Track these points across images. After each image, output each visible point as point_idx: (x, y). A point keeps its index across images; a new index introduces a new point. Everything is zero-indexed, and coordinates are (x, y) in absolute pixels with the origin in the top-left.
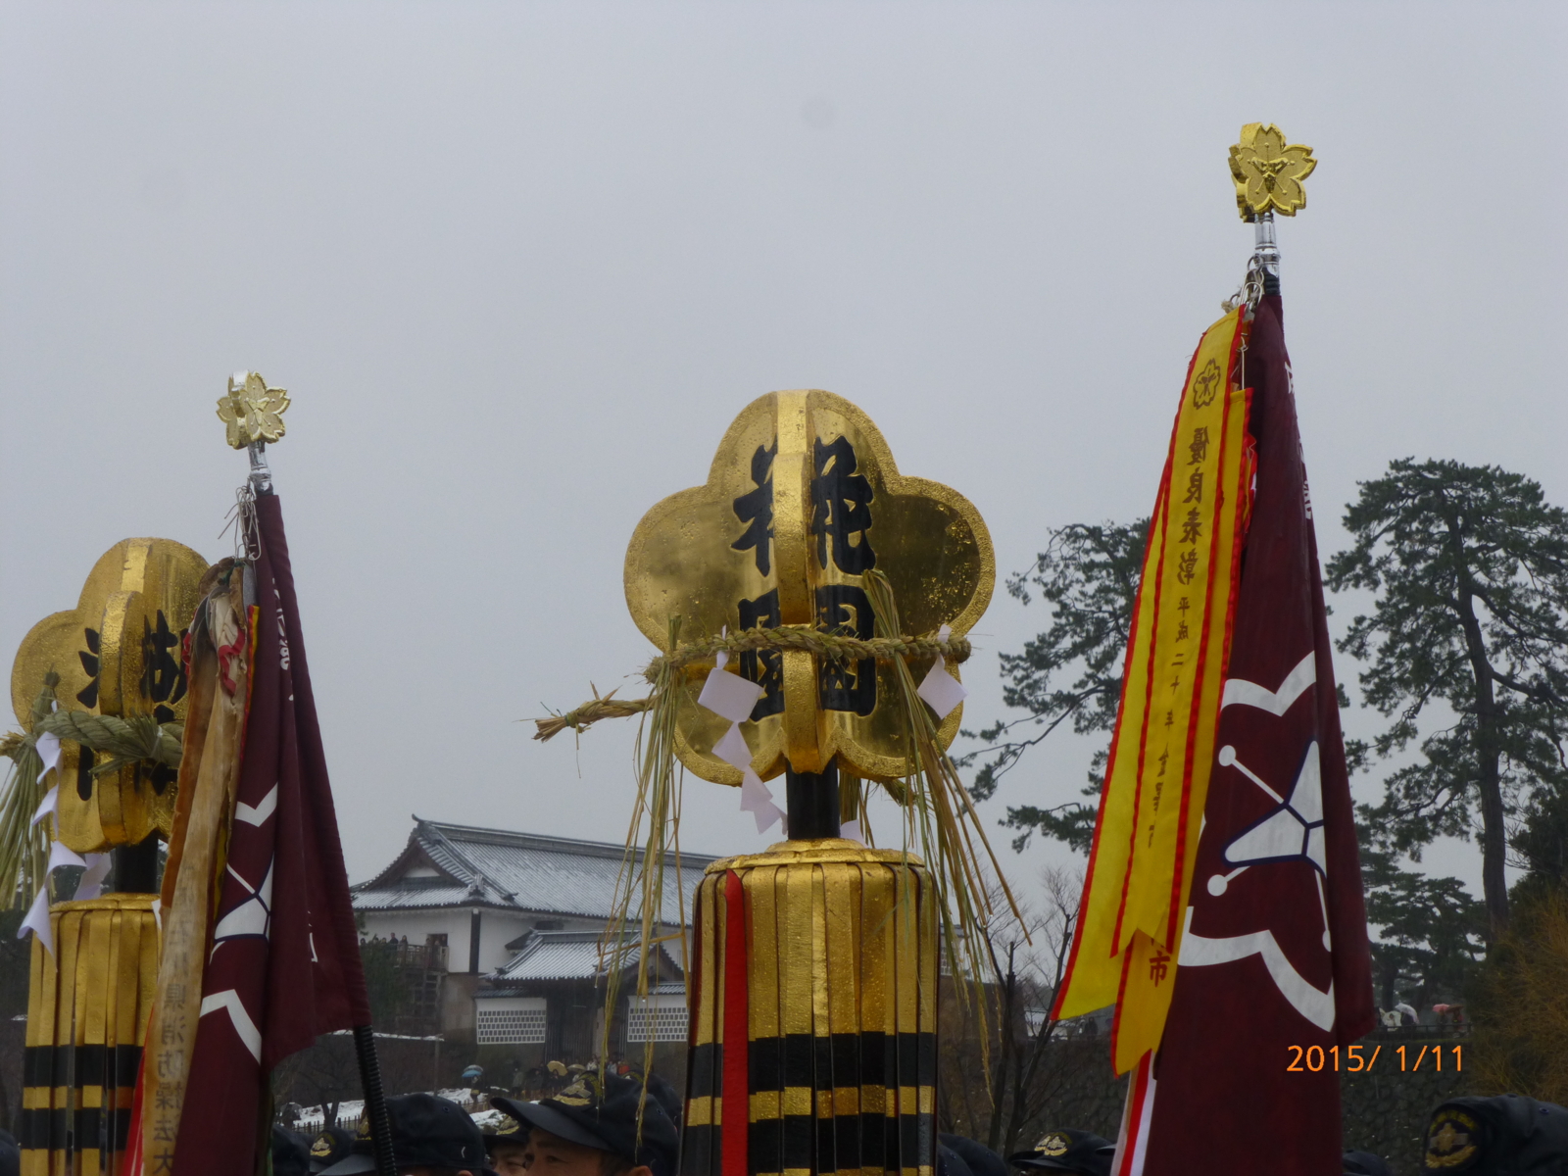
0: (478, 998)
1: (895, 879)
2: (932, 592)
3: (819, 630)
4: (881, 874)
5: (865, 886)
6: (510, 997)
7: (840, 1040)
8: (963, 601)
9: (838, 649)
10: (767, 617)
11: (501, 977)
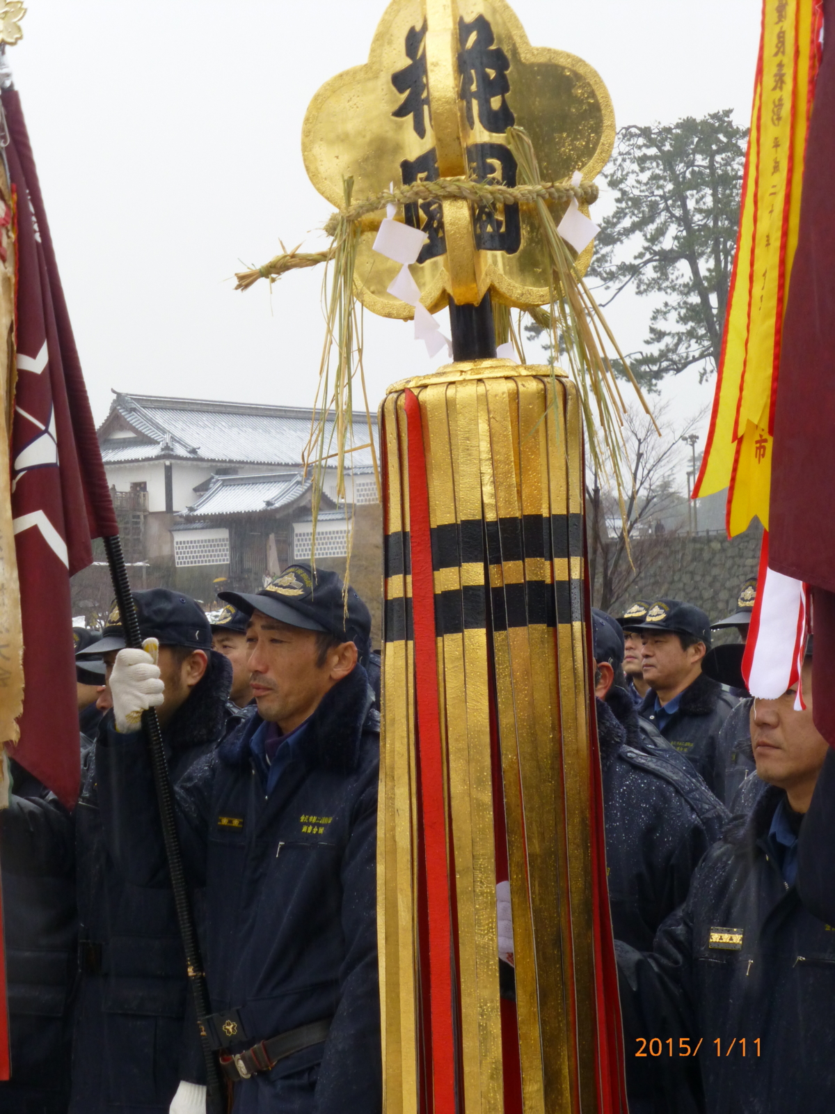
0: (176, 530)
1: (545, 390)
2: (564, 146)
3: (471, 180)
4: (533, 386)
5: (521, 396)
6: (199, 529)
7: (507, 524)
8: (589, 152)
9: (489, 196)
10: (426, 174)
11: (191, 514)
